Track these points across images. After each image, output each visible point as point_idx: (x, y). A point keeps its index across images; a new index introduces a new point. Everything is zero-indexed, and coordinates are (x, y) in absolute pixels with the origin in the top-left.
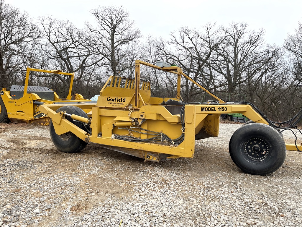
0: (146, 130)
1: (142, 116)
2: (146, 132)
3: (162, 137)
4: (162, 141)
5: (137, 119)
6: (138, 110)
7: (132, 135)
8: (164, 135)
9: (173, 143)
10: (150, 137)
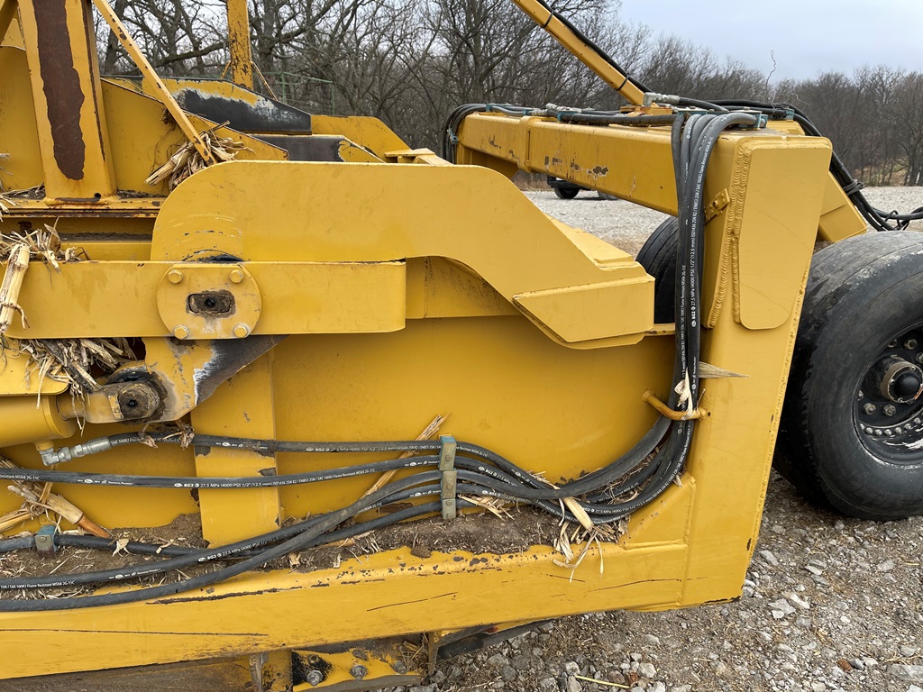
0: (270, 448)
1: (213, 304)
2: (269, 463)
3: (450, 476)
4: (449, 510)
5: (137, 347)
6: (139, 228)
7: (74, 516)
8: (468, 458)
9: (580, 512)
10: (316, 501)
